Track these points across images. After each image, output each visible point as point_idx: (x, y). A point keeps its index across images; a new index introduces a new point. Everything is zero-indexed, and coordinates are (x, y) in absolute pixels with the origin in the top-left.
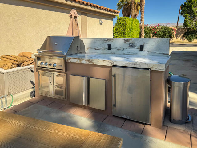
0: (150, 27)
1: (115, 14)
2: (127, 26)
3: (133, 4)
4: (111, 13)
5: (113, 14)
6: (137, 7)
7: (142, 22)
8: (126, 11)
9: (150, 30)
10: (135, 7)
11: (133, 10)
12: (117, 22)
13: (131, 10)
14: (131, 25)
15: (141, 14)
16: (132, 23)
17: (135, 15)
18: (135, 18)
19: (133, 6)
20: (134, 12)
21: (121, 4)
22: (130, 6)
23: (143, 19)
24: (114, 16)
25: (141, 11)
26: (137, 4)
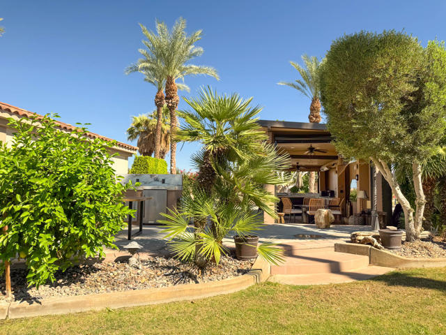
0: (189, 175)
1: (132, 152)
2: (150, 168)
3: (159, 133)
4: (127, 150)
5: (129, 151)
6: (166, 137)
7: (173, 164)
8: (146, 144)
9: (189, 179)
10: (163, 138)
11: (158, 143)
12: (135, 162)
13: (154, 143)
14: (154, 167)
15: (171, 152)
16: (156, 165)
17: (163, 153)
18: (162, 158)
19: (158, 136)
20: (160, 147)
21: (136, 131)
22: (154, 135)
23: (175, 160)
24: (131, 155)
25: (171, 148)
26: (165, 132)
